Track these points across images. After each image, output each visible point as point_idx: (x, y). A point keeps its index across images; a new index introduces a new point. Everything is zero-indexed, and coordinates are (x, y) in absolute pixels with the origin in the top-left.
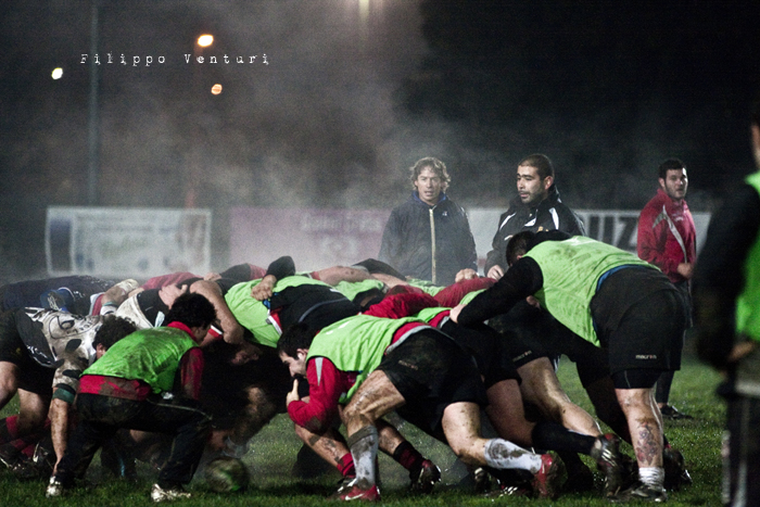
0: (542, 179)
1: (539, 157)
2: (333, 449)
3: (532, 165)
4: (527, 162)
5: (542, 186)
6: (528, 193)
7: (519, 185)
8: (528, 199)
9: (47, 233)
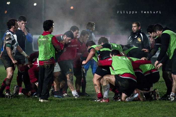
0: (138, 27)
1: (137, 22)
2: (98, 90)
3: (136, 24)
4: (134, 23)
5: (138, 29)
6: (135, 30)
7: (133, 28)
8: (135, 32)
9: (33, 41)
